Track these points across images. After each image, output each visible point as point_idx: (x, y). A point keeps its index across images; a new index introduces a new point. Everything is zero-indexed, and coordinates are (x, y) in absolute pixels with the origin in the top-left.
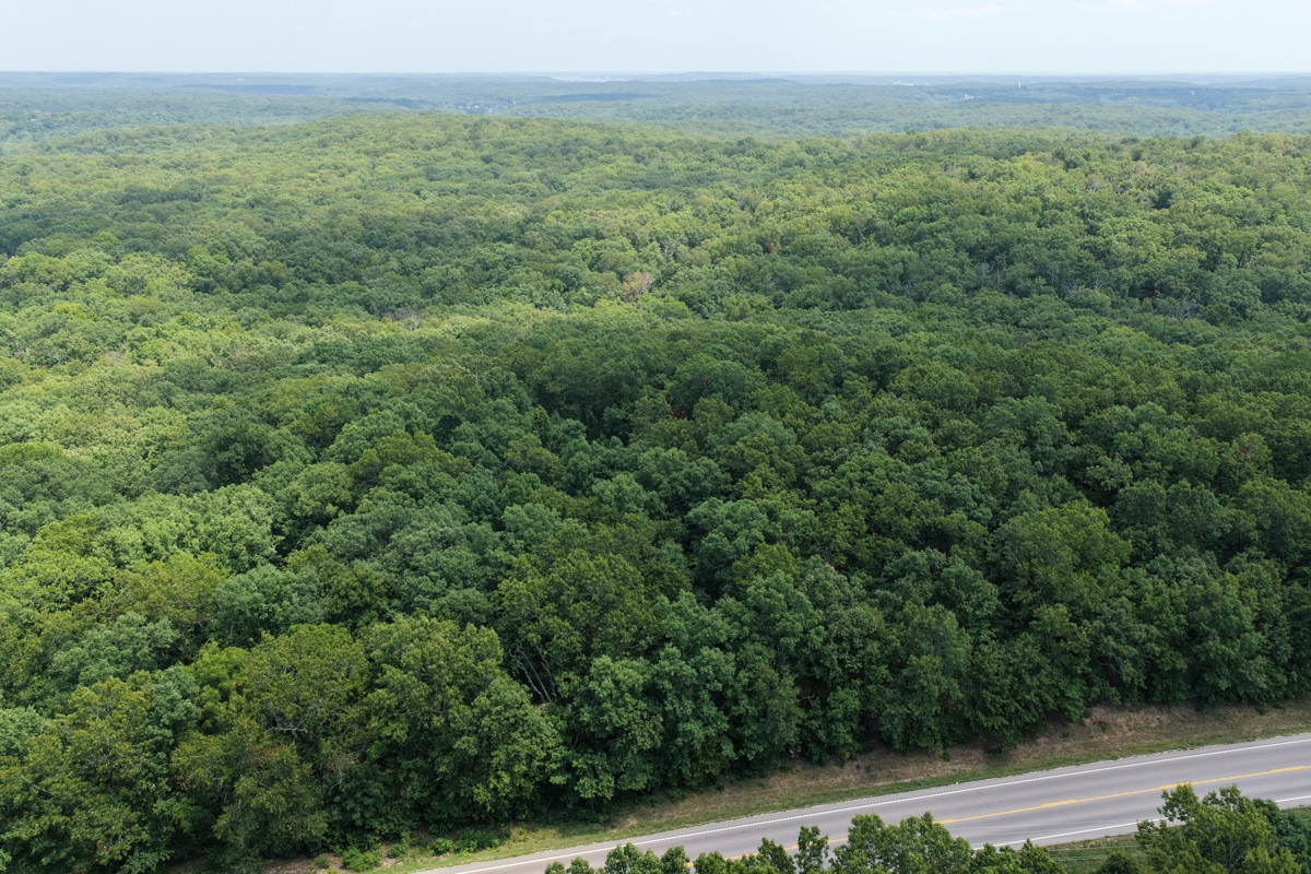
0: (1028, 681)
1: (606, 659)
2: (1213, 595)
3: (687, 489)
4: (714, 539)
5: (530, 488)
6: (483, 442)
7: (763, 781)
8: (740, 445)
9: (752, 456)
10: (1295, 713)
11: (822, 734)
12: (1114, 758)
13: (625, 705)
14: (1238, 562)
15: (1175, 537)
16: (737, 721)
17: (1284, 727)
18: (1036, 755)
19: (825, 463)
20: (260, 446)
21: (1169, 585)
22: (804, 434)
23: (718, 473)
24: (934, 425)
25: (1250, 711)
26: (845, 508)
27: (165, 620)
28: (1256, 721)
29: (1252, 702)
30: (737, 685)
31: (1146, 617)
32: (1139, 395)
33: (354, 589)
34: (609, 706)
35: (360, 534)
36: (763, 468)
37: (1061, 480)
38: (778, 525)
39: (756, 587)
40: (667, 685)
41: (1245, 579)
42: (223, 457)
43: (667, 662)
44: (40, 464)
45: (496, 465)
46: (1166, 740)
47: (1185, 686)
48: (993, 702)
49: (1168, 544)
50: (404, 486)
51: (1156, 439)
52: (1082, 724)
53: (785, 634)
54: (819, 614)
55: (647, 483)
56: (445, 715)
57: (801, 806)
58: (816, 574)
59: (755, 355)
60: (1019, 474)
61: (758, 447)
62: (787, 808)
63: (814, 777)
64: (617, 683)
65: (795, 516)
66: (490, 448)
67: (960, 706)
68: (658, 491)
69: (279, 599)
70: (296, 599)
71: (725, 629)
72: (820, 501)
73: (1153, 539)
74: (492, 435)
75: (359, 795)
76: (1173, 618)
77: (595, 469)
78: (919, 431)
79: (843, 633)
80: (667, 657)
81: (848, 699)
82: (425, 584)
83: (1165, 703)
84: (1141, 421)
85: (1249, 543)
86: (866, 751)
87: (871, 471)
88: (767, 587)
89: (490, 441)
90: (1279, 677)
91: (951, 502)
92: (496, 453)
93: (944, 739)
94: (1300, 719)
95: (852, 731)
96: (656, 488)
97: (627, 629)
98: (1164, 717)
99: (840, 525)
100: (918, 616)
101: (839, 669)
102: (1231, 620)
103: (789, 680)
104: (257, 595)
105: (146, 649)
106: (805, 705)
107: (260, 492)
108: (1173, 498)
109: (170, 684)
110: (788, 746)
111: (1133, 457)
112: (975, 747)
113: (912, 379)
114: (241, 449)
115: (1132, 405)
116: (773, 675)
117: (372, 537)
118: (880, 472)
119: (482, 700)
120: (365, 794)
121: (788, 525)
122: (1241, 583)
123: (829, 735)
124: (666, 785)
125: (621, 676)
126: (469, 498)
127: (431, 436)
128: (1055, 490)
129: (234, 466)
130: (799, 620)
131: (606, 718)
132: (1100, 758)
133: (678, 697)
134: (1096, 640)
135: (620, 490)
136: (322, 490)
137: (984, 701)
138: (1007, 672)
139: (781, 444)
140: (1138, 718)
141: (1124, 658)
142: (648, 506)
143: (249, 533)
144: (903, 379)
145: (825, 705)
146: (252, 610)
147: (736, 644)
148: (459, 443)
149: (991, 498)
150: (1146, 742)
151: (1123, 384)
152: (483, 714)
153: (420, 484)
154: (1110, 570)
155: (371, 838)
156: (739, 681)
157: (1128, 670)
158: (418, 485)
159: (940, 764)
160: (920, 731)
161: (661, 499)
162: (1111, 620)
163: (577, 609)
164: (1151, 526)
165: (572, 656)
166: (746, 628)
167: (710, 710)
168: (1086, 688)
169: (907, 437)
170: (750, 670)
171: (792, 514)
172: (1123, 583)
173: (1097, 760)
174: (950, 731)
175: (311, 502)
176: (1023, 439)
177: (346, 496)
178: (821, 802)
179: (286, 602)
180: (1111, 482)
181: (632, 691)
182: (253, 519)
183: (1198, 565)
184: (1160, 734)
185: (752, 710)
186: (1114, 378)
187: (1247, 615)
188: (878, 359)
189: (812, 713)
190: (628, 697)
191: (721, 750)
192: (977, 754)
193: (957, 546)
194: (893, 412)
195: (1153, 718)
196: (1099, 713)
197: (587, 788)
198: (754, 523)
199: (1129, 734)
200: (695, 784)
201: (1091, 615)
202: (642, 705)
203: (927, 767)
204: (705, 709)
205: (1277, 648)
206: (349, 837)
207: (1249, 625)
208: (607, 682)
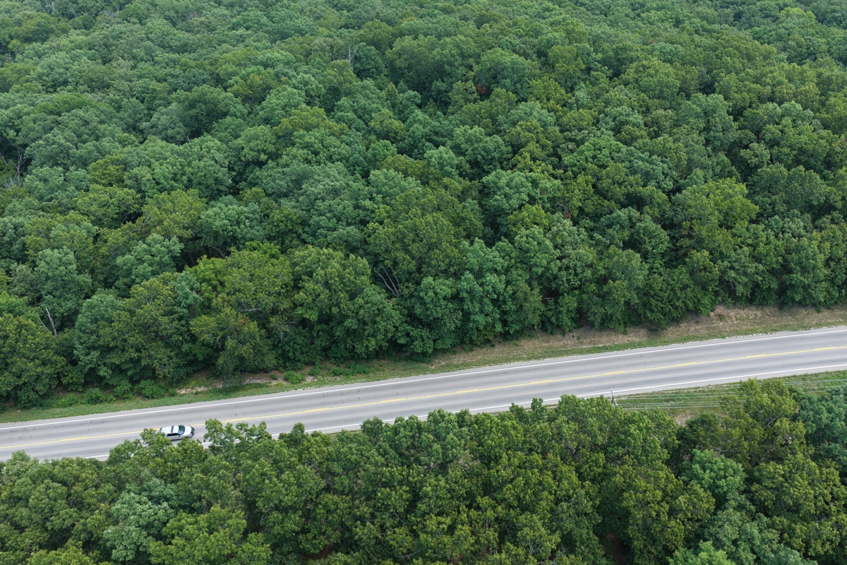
0: (679, 295)
1: (430, 279)
2: (802, 247)
3: (483, 158)
4: (497, 200)
5: (385, 151)
6: (355, 111)
7: (517, 342)
8: (518, 128)
9: (525, 137)
10: (840, 313)
11: (553, 320)
12: (723, 337)
13: (440, 306)
14: (824, 222)
15: (787, 203)
16: (504, 313)
17: (830, 321)
18: (678, 333)
19: (571, 140)
20: (216, 106)
21: (776, 236)
22: (561, 117)
23: (503, 148)
24: (647, 111)
25: (812, 311)
26: (581, 179)
27: (175, 239)
28: (814, 317)
29: (814, 305)
30: (505, 294)
31: (757, 259)
32: (787, 94)
33: (282, 222)
34: (431, 306)
35: (282, 183)
36: (532, 146)
37: (722, 157)
38: (538, 191)
39: (521, 235)
40: (465, 295)
41: (825, 236)
42: (193, 112)
43: (465, 283)
44: (81, 112)
45: (363, 129)
46: (757, 327)
47: (774, 297)
48: (656, 306)
49: (781, 208)
50: (307, 146)
51: (791, 132)
52: (708, 315)
53: (536, 265)
54: (558, 253)
55: (458, 150)
56: (339, 308)
57: (538, 358)
58: (558, 227)
59: (534, 46)
60: (695, 156)
61: (529, 131)
62: (530, 359)
63: (547, 341)
64: (436, 294)
65: (548, 185)
66: (360, 117)
67: (636, 306)
68: (465, 156)
69: (238, 223)
70: (248, 223)
71: (501, 262)
72: (566, 171)
73: (773, 204)
74: (361, 108)
75: (291, 344)
76: (774, 260)
77: (426, 136)
78: (638, 118)
79: (571, 265)
80: (466, 279)
81: (570, 302)
82: (323, 221)
83: (762, 304)
84: (783, 116)
85: (835, 209)
86: (579, 327)
87: (600, 150)
88: (527, 236)
89: (360, 112)
90: (834, 293)
91: (647, 177)
92: (364, 120)
93: (625, 323)
94: (841, 316)
95: (572, 318)
96: (463, 154)
97: (443, 262)
98: (759, 313)
99: (577, 191)
100: (617, 257)
101: (566, 285)
102: (810, 263)
103: (536, 291)
104: (226, 222)
105: (166, 257)
106: (545, 302)
107: (219, 143)
108: (790, 178)
109: (183, 283)
110: (533, 325)
111: (773, 144)
112: (643, 327)
113: (637, 72)
114: (204, 107)
115: (780, 104)
116: (526, 288)
117: (290, 184)
118: (606, 152)
119: (360, 301)
120: (295, 343)
121: (544, 190)
122: (822, 238)
123: (557, 319)
124: (462, 342)
125: (438, 291)
126: (348, 155)
127: (323, 110)
128: (718, 164)
129: (200, 118)
130: (545, 258)
131: (429, 312)
132: (716, 336)
133: (471, 301)
134: (723, 272)
135: (441, 158)
136: (257, 145)
137: (651, 305)
138: (667, 288)
139: (544, 125)
140: (743, 313)
141: (740, 283)
142: (458, 167)
143: (215, 172)
144: (630, 73)
145: (556, 302)
146: (223, 230)
147: (507, 270)
148: (340, 114)
149: (674, 173)
150: (745, 327)
151: (780, 83)
152: (360, 307)
153: (317, 146)
154: (741, 226)
155: (299, 365)
156: (507, 292)
157: (740, 290)
158: (316, 146)
159: (621, 337)
160: (611, 319)
161: (467, 161)
162: (735, 262)
163: (414, 248)
164: (774, 195)
165: (410, 273)
166: (513, 261)
167: (489, 308)
168: (713, 298)
169: (627, 123)
170: (514, 285)
171: (547, 183)
172: (748, 235)
173: (713, 338)
174: (629, 318)
175: (251, 152)
176: (702, 126)
177: (271, 148)
178: (550, 357)
179: (242, 226)
180: (755, 161)
181: (445, 298)
182: (216, 162)
183: (798, 223)
184: (754, 323)
185: (514, 307)
186: (774, 77)
187: (821, 258)
188: (616, 53)
189: (549, 307)
190: (443, 303)
191: (494, 327)
192: (643, 332)
193: (647, 207)
194: (620, 103)
195: (752, 313)
196: (720, 309)
197: (418, 346)
198: (523, 189)
199: (736, 322)
200: (479, 343)
201: (723, 256)
202: (450, 305)
203: (614, 338)
204: (486, 308)
205: (836, 276)
206: (287, 364)
207: (820, 265)
208: (431, 293)
